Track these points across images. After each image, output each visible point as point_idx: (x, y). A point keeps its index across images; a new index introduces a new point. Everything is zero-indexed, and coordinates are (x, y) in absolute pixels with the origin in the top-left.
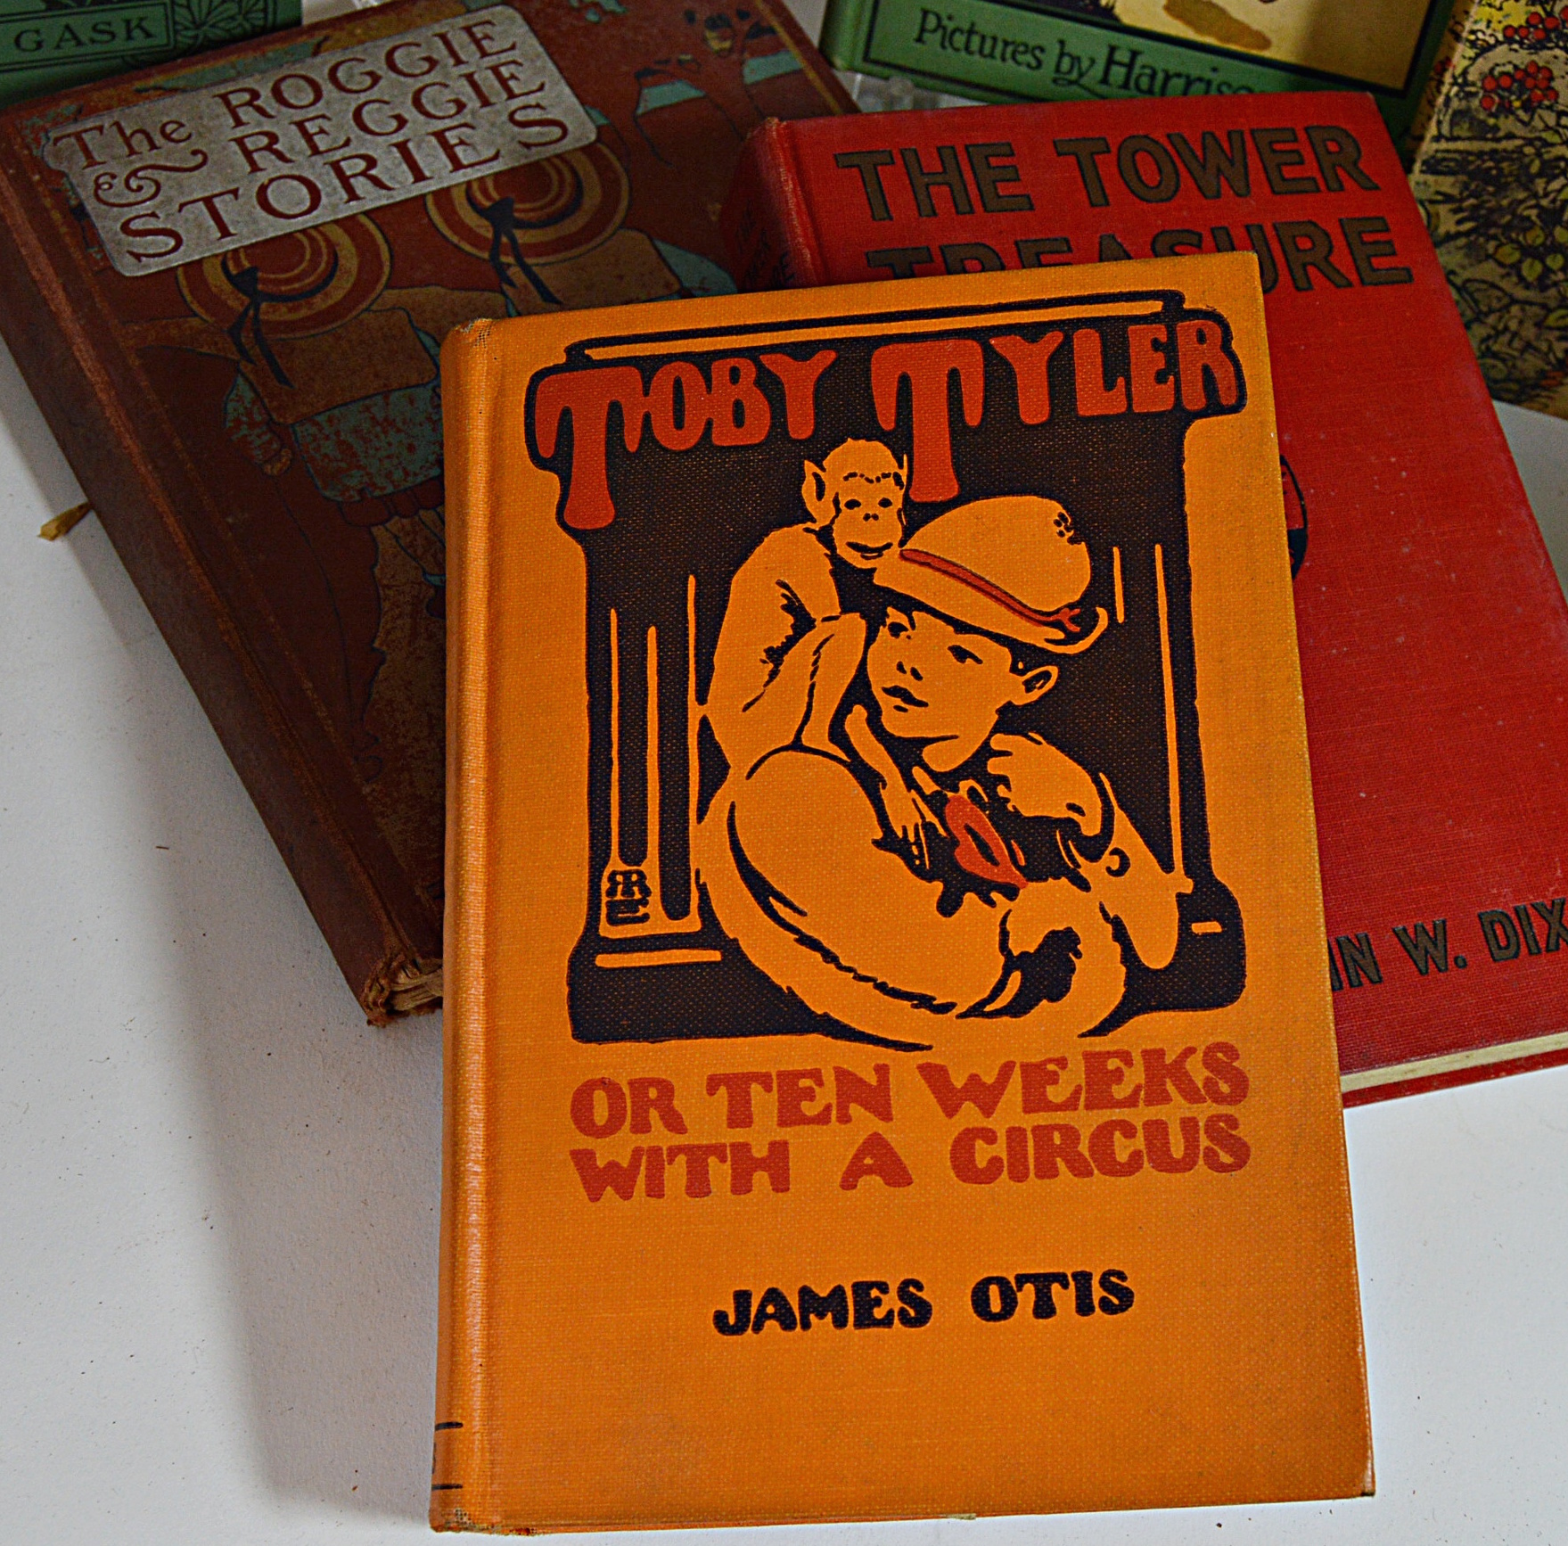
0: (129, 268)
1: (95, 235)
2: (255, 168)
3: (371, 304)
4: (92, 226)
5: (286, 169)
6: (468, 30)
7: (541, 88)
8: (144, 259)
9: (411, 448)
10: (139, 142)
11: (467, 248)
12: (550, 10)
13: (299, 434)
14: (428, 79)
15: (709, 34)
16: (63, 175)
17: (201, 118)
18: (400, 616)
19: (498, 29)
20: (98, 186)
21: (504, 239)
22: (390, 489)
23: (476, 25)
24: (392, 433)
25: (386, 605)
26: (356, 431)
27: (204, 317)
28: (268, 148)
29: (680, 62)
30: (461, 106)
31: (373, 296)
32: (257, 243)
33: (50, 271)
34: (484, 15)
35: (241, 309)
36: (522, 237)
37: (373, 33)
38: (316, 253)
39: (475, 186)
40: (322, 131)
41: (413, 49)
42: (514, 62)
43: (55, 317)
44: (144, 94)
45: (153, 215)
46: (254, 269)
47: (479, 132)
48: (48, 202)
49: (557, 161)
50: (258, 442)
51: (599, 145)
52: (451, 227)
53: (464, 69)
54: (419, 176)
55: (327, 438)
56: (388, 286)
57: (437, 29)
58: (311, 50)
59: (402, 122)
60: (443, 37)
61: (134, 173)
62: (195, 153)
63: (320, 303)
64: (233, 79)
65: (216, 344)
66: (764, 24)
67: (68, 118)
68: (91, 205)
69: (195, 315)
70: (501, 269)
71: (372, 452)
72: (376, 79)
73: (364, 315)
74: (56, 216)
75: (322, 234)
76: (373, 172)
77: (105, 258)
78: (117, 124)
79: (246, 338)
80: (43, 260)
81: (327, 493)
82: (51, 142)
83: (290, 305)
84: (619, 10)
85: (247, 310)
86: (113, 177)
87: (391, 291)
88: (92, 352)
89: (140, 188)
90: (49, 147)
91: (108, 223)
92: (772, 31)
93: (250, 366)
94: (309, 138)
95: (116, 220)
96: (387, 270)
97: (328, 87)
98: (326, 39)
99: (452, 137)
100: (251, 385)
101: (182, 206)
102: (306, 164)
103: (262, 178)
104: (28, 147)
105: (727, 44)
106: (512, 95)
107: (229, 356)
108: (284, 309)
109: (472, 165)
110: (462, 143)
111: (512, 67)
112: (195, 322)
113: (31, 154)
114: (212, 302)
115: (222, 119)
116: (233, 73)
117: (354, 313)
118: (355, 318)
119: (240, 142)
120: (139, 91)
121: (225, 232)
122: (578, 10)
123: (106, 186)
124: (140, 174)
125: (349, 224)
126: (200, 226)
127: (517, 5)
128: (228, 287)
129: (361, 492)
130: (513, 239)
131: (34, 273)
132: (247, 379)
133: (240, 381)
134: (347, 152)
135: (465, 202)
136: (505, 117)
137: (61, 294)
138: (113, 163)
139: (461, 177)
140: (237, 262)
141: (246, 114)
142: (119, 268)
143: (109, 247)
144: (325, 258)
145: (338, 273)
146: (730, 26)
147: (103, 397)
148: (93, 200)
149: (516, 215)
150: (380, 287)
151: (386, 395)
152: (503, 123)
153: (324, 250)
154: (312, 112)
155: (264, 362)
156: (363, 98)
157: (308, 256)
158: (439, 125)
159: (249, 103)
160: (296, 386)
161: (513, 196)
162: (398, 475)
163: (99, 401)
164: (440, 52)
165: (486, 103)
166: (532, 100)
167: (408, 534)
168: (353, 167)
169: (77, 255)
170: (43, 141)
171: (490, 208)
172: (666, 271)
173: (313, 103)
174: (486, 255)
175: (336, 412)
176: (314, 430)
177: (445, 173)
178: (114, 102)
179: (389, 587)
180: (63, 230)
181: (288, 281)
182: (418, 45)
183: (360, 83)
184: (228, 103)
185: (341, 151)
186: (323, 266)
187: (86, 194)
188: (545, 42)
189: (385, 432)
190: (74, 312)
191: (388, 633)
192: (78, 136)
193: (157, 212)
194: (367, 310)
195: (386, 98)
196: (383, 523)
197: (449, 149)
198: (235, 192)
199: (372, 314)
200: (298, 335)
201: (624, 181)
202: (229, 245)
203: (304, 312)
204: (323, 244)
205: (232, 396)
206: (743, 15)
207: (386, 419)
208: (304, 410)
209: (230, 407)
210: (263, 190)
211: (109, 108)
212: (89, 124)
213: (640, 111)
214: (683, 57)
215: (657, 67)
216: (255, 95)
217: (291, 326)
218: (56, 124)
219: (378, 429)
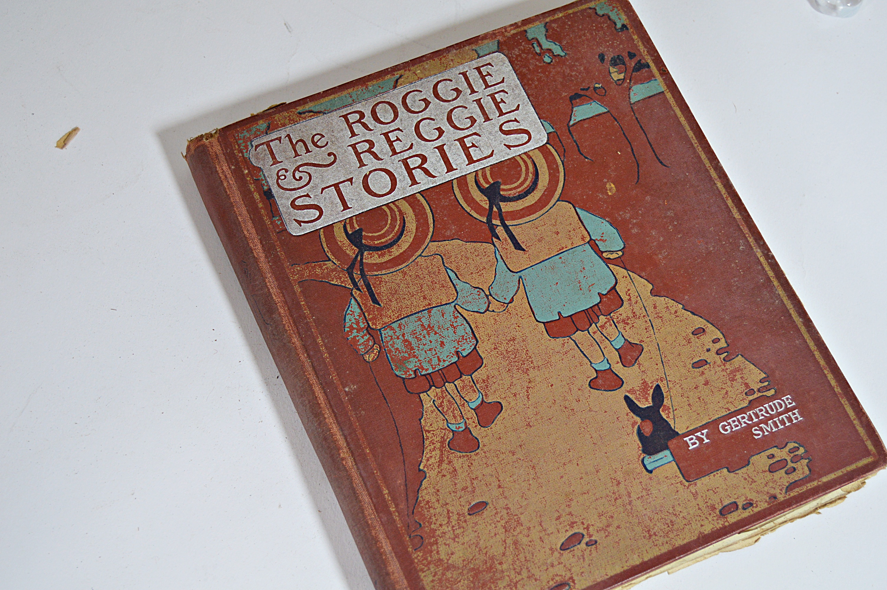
0: (295, 231)
1: (277, 210)
2: (362, 164)
3: (422, 252)
4: (275, 203)
5: (378, 165)
6: (478, 69)
7: (517, 109)
8: (302, 224)
9: (442, 344)
10: (300, 147)
11: (475, 215)
12: (524, 56)
13: (383, 336)
14: (455, 103)
15: (612, 69)
16: (260, 169)
17: (333, 131)
18: (434, 449)
19: (495, 68)
20: (279, 177)
21: (495, 209)
22: (430, 371)
23: (483, 66)
24: (432, 334)
25: (427, 443)
26: (413, 333)
27: (334, 261)
28: (369, 151)
29: (595, 88)
30: (473, 121)
31: (423, 247)
32: (363, 212)
33: (253, 231)
34: (487, 59)
35: (354, 256)
36: (506, 207)
37: (427, 73)
38: (394, 219)
39: (480, 173)
40: (398, 139)
41: (448, 82)
42: (503, 91)
43: (256, 260)
44: (303, 115)
45: (308, 196)
46: (361, 230)
47: (484, 138)
48: (252, 187)
49: (524, 157)
50: (362, 341)
51: (548, 145)
52: (466, 201)
53: (476, 97)
54: (450, 168)
55: (398, 338)
56: (432, 241)
57: (462, 69)
58: (393, 83)
59: (441, 132)
60: (464, 74)
61: (297, 169)
62: (329, 154)
63: (396, 251)
64: (351, 105)
65: (340, 278)
66: (643, 61)
67: (263, 132)
68: (275, 190)
69: (330, 260)
70: (492, 228)
71: (421, 347)
72: (427, 103)
73: (419, 259)
74: (256, 196)
75: (397, 207)
76: (424, 166)
77: (282, 223)
78: (288, 136)
79: (356, 274)
80: (250, 224)
81: (398, 373)
82: (254, 148)
83: (380, 253)
84: (562, 54)
85: (357, 256)
86: (287, 171)
87: (433, 243)
88: (275, 282)
89: (301, 178)
90: (253, 151)
91: (284, 201)
92: (648, 66)
93: (358, 292)
94: (390, 143)
95: (288, 199)
96: (431, 230)
97: (401, 109)
98: (401, 76)
99: (468, 142)
100: (358, 304)
101: (323, 189)
102: (389, 161)
103: (365, 170)
104: (241, 151)
105: (622, 76)
106: (501, 114)
107: (347, 286)
108: (376, 256)
109: (478, 161)
110: (473, 146)
111: (502, 93)
112: (329, 264)
113: (243, 156)
114: (338, 251)
115: (344, 132)
116: (350, 100)
117: (414, 258)
118: (414, 261)
119: (354, 146)
120: (300, 113)
121: (346, 207)
122: (539, 55)
123: (283, 177)
124: (300, 169)
125: (411, 200)
126: (332, 203)
127: (506, 52)
128: (347, 242)
129: (415, 372)
130: (500, 209)
131: (246, 232)
132: (356, 300)
133: (353, 301)
134: (411, 153)
135: (474, 184)
136: (497, 129)
137: (259, 246)
138: (286, 162)
139: (472, 168)
140: (352, 226)
141: (358, 128)
142: (290, 230)
143: (284, 216)
144: (398, 222)
145: (405, 232)
146: (624, 64)
147: (282, 311)
148: (276, 186)
149: (502, 193)
150: (428, 240)
151: (429, 310)
152: (496, 132)
153: (398, 218)
154: (393, 126)
155: (365, 289)
156: (421, 116)
157: (389, 222)
158: (462, 134)
159: (359, 121)
160: (382, 305)
161: (500, 180)
162: (435, 361)
163: (280, 314)
164: (463, 86)
165: (487, 119)
166: (512, 116)
167: (439, 398)
168: (415, 162)
169: (268, 222)
170: (250, 147)
171: (487, 188)
172: (583, 228)
173: (393, 121)
174: (484, 220)
175: (403, 321)
176: (391, 333)
177: (464, 166)
178: (287, 121)
179: (429, 432)
180: (260, 205)
181: (379, 237)
182: (451, 81)
183: (419, 107)
184: (347, 121)
185: (408, 152)
186: (397, 227)
187: (272, 182)
188: (521, 77)
189: (429, 334)
190: (266, 257)
191: (428, 460)
192: (268, 143)
193: (310, 194)
194: (420, 255)
195: (432, 117)
196: (426, 392)
197: (466, 149)
198: (351, 180)
199: (423, 259)
200: (384, 272)
201: (561, 169)
202: (348, 214)
203: (387, 258)
204: (397, 213)
205: (348, 312)
206: (631, 56)
207: (429, 326)
208: (386, 320)
209: (348, 317)
210: (366, 177)
211: (284, 125)
212: (274, 136)
213: (572, 123)
214: (597, 85)
215: (582, 93)
216: (362, 115)
217: (380, 266)
218: (256, 137)
219: (425, 331)
